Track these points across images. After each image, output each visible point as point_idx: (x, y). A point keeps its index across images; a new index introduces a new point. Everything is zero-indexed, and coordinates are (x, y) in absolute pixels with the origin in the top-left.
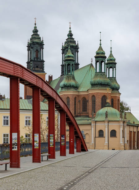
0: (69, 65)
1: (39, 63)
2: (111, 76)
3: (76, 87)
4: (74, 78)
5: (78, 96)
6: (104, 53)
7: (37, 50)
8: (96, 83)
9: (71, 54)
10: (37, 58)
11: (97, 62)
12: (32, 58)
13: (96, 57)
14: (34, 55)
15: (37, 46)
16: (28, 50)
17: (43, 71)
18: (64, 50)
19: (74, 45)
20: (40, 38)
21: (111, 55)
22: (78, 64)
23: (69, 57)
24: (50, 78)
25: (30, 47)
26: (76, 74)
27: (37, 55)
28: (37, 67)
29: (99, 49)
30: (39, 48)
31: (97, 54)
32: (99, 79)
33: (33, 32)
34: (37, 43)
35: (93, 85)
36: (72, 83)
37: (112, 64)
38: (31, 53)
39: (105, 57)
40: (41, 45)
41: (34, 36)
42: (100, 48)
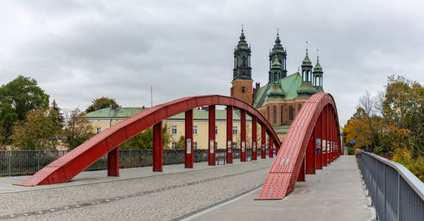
0: (276, 73)
1: (246, 70)
2: (318, 85)
3: (283, 96)
4: (280, 87)
5: (285, 104)
6: (310, 63)
7: (244, 57)
8: (302, 92)
9: (278, 63)
10: (244, 65)
11: (303, 71)
12: (239, 66)
13: (302, 67)
14: (241, 62)
15: (244, 52)
16: (235, 57)
17: (250, 79)
18: (272, 57)
19: (282, 51)
20: (247, 45)
21: (318, 64)
22: (285, 71)
23: (276, 65)
24: (258, 85)
25: (237, 53)
26: (283, 82)
27: (244, 62)
28: (244, 74)
29: (305, 59)
30: (246, 55)
31: (304, 63)
32: (305, 89)
33: (240, 38)
34: (244, 50)
35: (300, 94)
36: (279, 91)
37: (319, 73)
38: (237, 60)
39: (312, 67)
40: (248, 52)
41: (241, 43)
42: (307, 58)
